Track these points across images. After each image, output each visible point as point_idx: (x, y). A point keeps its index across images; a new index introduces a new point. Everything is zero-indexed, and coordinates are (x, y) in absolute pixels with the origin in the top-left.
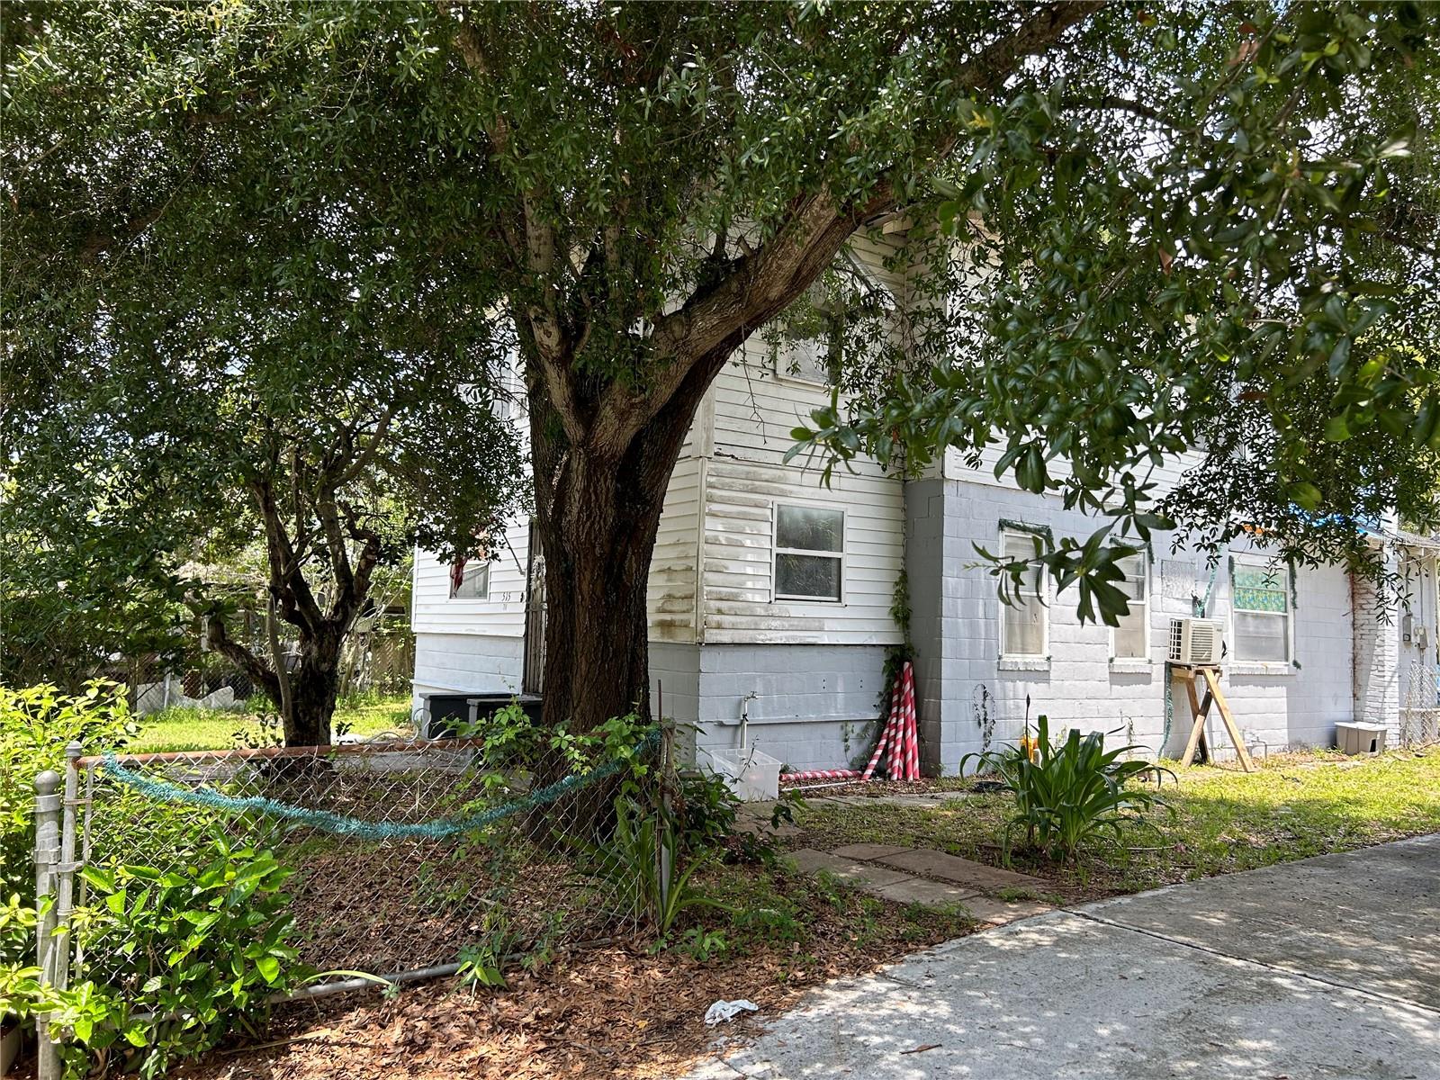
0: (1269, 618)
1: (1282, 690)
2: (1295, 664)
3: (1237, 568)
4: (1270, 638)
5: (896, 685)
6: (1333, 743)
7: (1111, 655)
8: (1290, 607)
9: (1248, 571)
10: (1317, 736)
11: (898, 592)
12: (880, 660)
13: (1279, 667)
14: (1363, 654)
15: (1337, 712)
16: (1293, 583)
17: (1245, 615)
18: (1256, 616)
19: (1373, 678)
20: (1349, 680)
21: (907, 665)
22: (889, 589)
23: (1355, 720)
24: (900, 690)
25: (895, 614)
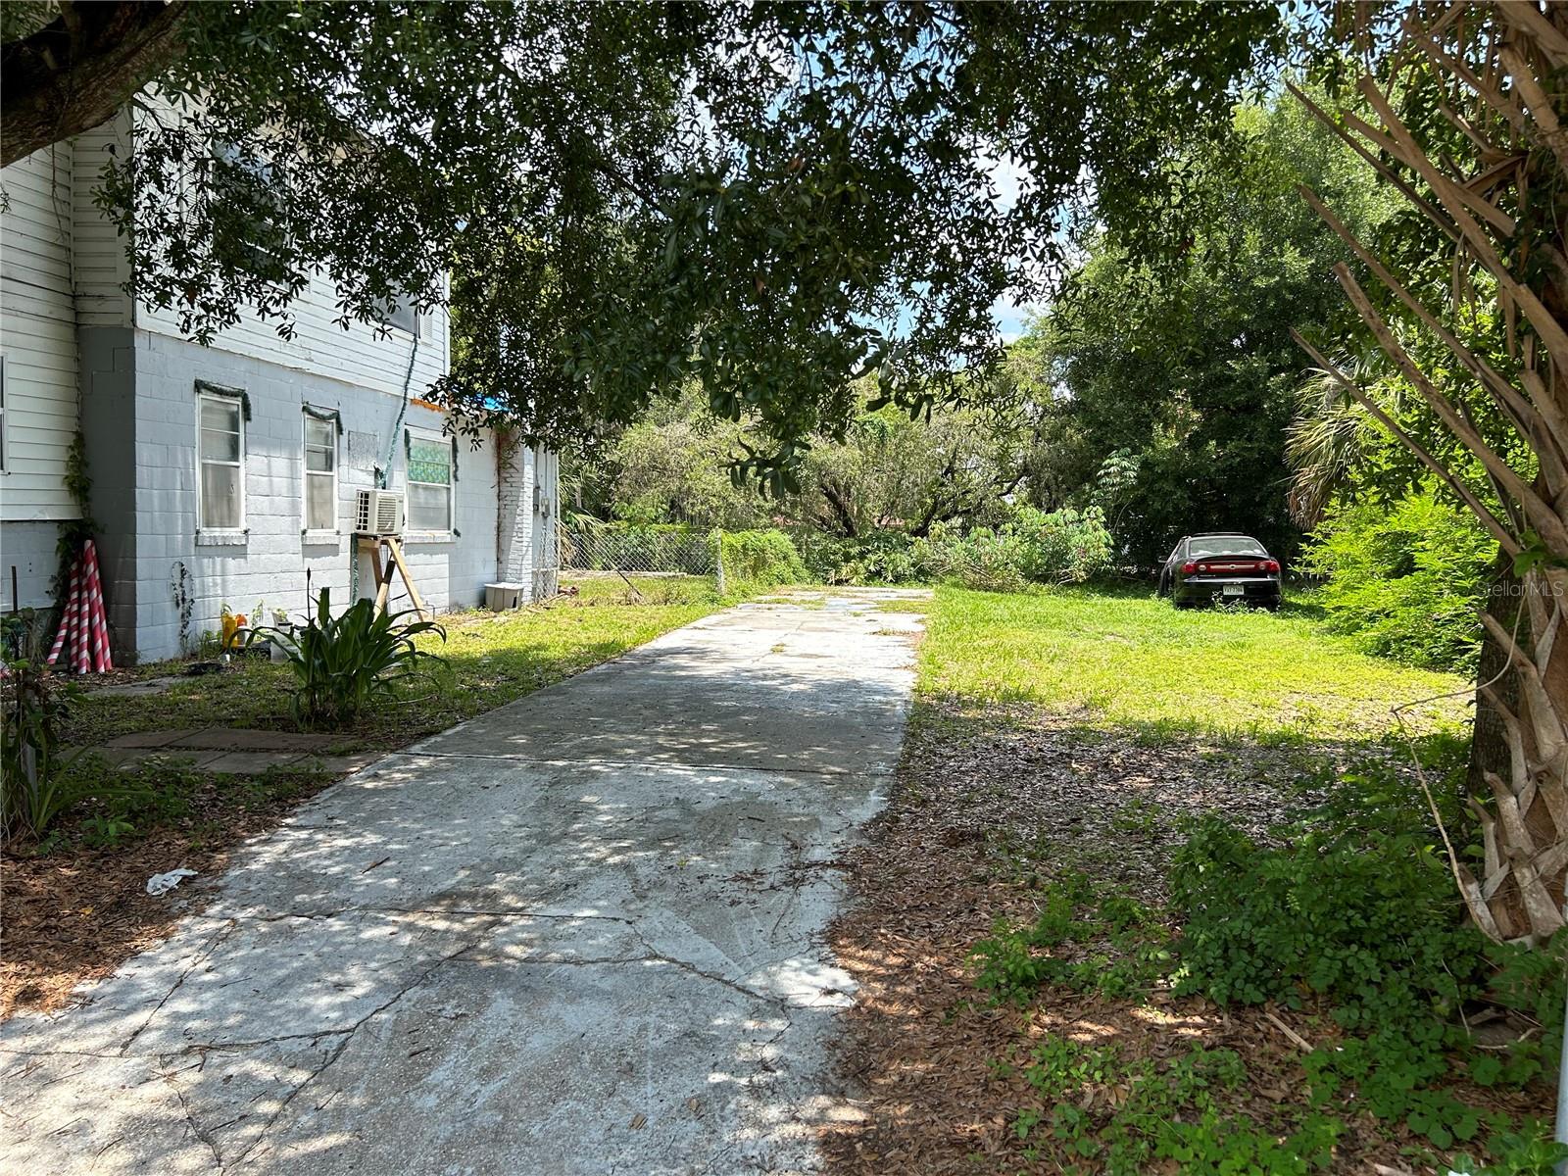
0: (436, 489)
1: (445, 558)
2: (456, 532)
3: (412, 441)
4: (437, 509)
5: (74, 567)
6: (482, 602)
7: (303, 526)
8: (452, 480)
9: (420, 444)
10: (470, 597)
11: (73, 457)
12: (53, 539)
13: (444, 535)
14: (506, 522)
15: (485, 574)
16: (455, 457)
17: (416, 486)
18: (426, 488)
19: (514, 545)
20: (494, 545)
21: (89, 543)
22: (63, 455)
23: (499, 581)
24: (81, 573)
25: (71, 485)
